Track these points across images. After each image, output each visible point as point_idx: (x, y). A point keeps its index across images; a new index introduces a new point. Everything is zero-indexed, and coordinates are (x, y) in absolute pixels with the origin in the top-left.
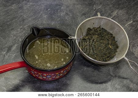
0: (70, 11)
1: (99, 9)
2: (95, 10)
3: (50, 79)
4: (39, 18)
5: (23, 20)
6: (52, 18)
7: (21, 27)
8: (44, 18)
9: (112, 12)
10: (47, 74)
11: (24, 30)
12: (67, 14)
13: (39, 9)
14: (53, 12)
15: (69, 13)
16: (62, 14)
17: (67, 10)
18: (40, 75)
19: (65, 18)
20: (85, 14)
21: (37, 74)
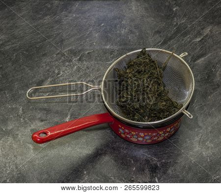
0: (137, 27)
1: (183, 23)
2: (175, 26)
3: (149, 141)
4: (87, 37)
5: (62, 41)
6: (107, 37)
7: (58, 51)
8: (95, 37)
9: (203, 29)
10: (146, 134)
11: (62, 56)
12: (131, 32)
13: (87, 23)
14: (108, 28)
15: (134, 30)
16: (123, 32)
17: (131, 26)
18: (133, 135)
19: (128, 37)
20: (160, 32)
21: (128, 134)
